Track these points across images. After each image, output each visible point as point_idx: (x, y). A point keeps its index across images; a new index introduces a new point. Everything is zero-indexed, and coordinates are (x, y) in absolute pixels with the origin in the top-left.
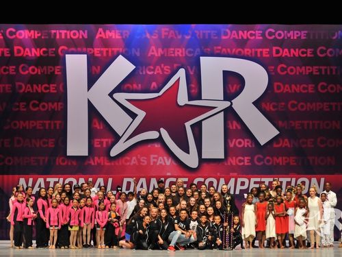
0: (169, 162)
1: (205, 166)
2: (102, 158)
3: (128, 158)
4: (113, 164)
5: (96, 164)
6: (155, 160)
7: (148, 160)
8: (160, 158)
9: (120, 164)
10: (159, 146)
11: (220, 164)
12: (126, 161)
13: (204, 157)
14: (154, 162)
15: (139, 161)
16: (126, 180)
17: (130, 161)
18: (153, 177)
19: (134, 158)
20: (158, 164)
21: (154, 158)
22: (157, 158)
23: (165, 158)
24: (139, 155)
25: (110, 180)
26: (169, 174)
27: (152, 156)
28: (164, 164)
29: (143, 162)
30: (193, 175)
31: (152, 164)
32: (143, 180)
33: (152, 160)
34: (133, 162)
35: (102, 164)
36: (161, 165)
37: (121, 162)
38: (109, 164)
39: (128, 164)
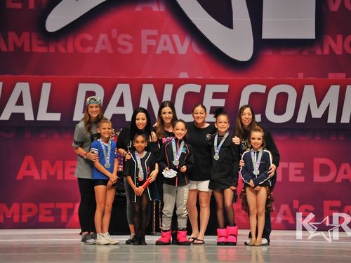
0: (184, 46)
1: (269, 56)
2: (26, 35)
3: (89, 37)
4: (52, 50)
5: (11, 49)
6: (153, 42)
7: (137, 42)
8: (165, 37)
9: (70, 50)
10: (162, 9)
11: (305, 53)
12: (85, 43)
13: (266, 35)
14: (150, 48)
15: (114, 43)
16: (83, 88)
17: (94, 43)
18: (148, 82)
19: (103, 37)
20: (159, 51)
21: (149, 37)
22: (157, 38)
23: (176, 38)
24: (114, 32)
25: (46, 88)
26: (184, 75)
27: (145, 33)
28: (172, 52)
29: (125, 48)
30: (241, 78)
31: (144, 51)
32: (123, 89)
33: (145, 43)
34: (99, 48)
35: (27, 49)
36: (165, 53)
37: (72, 45)
38: (44, 50)
39: (89, 49)
